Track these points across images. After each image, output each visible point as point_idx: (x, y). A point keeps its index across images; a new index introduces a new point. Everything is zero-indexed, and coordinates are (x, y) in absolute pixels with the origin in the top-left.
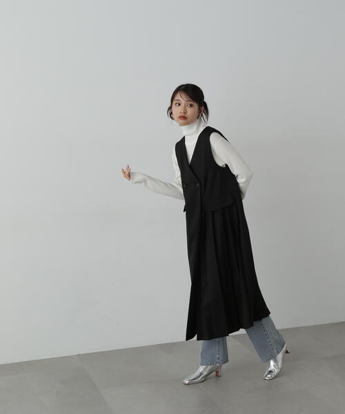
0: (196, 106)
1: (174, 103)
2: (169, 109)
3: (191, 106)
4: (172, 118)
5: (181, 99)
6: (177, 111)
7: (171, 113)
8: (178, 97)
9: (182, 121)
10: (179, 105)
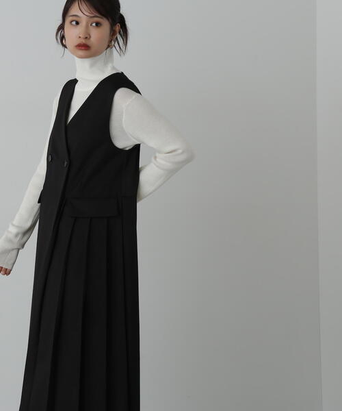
0: (106, 24)
1: (68, 20)
2: (59, 30)
3: (98, 24)
4: (65, 46)
5: (80, 14)
6: (73, 34)
7: (63, 38)
8: (75, 10)
9: (81, 53)
10: (77, 23)
